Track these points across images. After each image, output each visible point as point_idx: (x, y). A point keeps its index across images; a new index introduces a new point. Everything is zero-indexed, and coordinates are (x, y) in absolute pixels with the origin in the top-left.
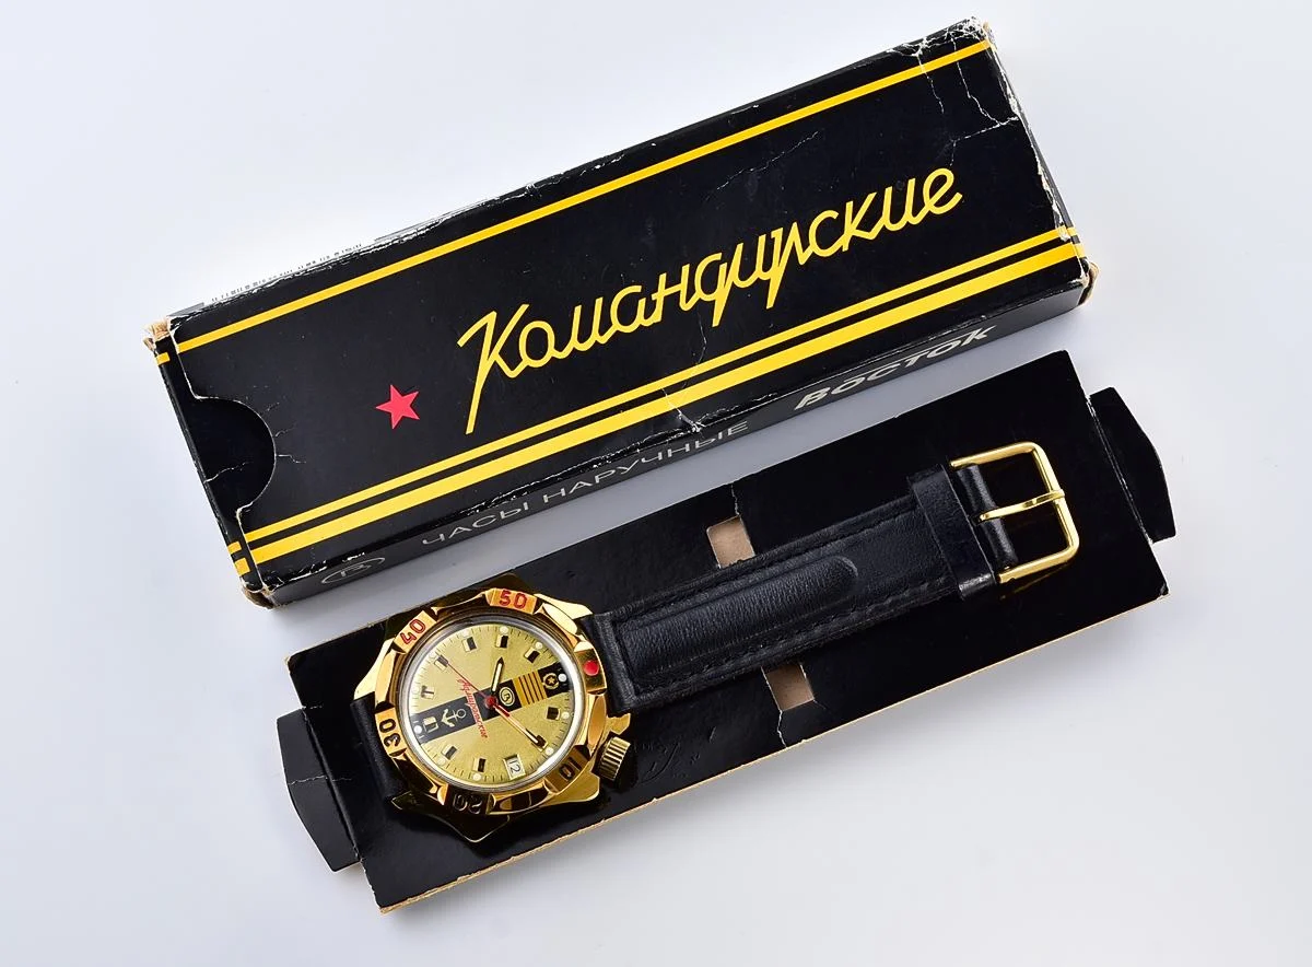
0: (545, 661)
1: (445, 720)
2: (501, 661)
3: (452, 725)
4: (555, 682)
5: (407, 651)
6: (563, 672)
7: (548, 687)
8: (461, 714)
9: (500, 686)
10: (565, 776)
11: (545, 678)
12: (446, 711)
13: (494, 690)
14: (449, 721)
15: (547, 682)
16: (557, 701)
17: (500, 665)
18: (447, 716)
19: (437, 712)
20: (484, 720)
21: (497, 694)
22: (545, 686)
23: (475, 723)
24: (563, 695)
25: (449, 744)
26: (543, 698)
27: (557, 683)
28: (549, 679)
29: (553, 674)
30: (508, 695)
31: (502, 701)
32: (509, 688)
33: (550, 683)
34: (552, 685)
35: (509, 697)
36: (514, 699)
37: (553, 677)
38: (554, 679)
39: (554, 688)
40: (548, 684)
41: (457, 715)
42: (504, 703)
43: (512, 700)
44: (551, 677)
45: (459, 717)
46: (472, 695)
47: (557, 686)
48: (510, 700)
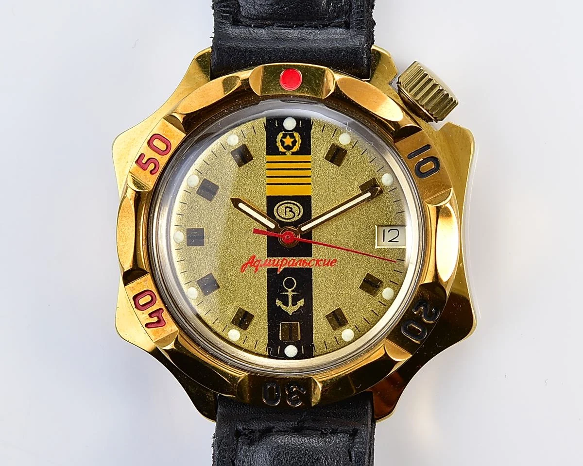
0: (258, 140)
1: (290, 309)
2: (236, 202)
3: (301, 303)
4: (292, 136)
5: (175, 328)
6: (281, 119)
8: (290, 284)
9: (270, 215)
10: (432, 171)
11: (281, 149)
12: (279, 303)
13: (272, 226)
14: (294, 304)
15: (288, 148)
16: (320, 143)
17: (241, 205)
19: (275, 315)
20: (311, 256)
21: (281, 224)
22: (293, 154)
23: (311, 269)
24: (315, 133)
25: (327, 316)
26: (310, 162)
27: (296, 134)
28: (286, 144)
29: (280, 135)
30: (288, 210)
31: (293, 220)
32: (279, 204)
33: (291, 145)
34: (294, 143)
35: (291, 208)
36: (296, 203)
37: (284, 136)
38: (288, 137)
39: (300, 141)
40: (291, 148)
41: (290, 290)
42: (297, 218)
43: (297, 205)
44: (284, 140)
45: (293, 288)
46: (269, 258)
47: (300, 136)
48: (295, 209)
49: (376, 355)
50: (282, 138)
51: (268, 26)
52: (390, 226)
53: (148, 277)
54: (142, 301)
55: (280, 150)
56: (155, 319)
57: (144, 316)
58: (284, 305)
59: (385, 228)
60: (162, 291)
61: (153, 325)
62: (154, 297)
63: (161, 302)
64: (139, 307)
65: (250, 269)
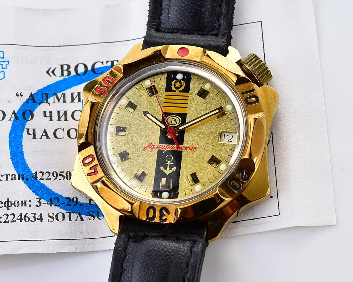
0: (161, 83)
2: (145, 113)
3: (174, 169)
5: (103, 175)
7: (181, 89)
8: (169, 159)
9: (163, 122)
12: (162, 168)
13: (164, 127)
14: (170, 169)
15: (178, 88)
16: (195, 87)
17: (148, 115)
18: (166, 169)
19: (159, 175)
20: (183, 145)
21: (168, 127)
22: (180, 91)
23: (182, 151)
24: (193, 81)
26: (188, 96)
27: (182, 81)
28: (176, 86)
29: (174, 81)
31: (175, 125)
32: (168, 117)
33: (179, 87)
34: (181, 86)
35: (175, 120)
37: (176, 82)
38: (178, 82)
39: (184, 85)
40: (180, 88)
41: (169, 162)
42: (178, 124)
43: (178, 118)
44: (176, 84)
45: (171, 161)
46: (160, 145)
47: (184, 83)
48: (177, 120)
50: (175, 83)
51: (175, 32)
52: (228, 133)
53: (92, 147)
54: (87, 161)
55: (173, 89)
56: (93, 171)
57: (87, 170)
58: (165, 169)
59: (225, 133)
60: (99, 155)
61: (91, 174)
62: (94, 159)
63: (97, 160)
64: (85, 165)
65: (149, 150)
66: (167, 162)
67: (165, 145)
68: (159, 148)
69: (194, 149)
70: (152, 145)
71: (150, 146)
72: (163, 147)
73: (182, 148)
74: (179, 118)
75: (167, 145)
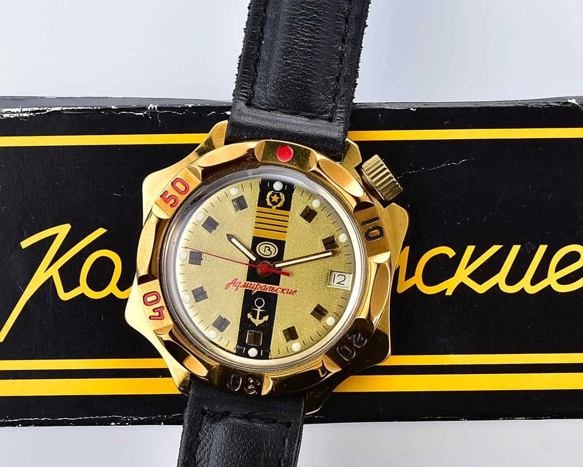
0: (252, 193)
1: (257, 322)
2: (230, 237)
3: (266, 318)
4: (278, 195)
5: (171, 322)
6: (272, 182)
7: (279, 205)
8: (260, 303)
9: (253, 250)
10: (377, 237)
12: (249, 316)
13: (254, 259)
14: (260, 318)
15: (274, 203)
16: (298, 203)
17: (233, 240)
18: (255, 317)
19: (245, 324)
20: (278, 285)
21: (260, 258)
22: (277, 208)
23: (277, 295)
24: (296, 195)
25: (283, 331)
26: (288, 216)
27: (281, 194)
28: (273, 201)
29: (270, 193)
30: (267, 249)
31: (269, 257)
32: (260, 244)
33: (277, 201)
34: (279, 200)
35: (270, 248)
36: (273, 244)
37: (273, 195)
38: (276, 195)
39: (284, 200)
40: (277, 204)
41: (259, 308)
42: (272, 256)
44: (272, 197)
45: (262, 307)
46: (247, 282)
47: (284, 196)
48: (272, 249)
49: (315, 365)
50: (271, 195)
51: (273, 110)
52: (340, 272)
53: (157, 281)
54: (149, 299)
55: (268, 204)
56: (157, 314)
57: (149, 311)
58: (253, 318)
59: (335, 273)
60: (165, 293)
61: (154, 318)
62: (159, 297)
63: (163, 301)
64: (146, 303)
65: (232, 288)
66: (257, 308)
67: (255, 283)
68: (247, 287)
69: (293, 292)
70: (237, 282)
71: (234, 282)
72: (252, 286)
73: (277, 289)
74: (275, 246)
75: (256, 284)
